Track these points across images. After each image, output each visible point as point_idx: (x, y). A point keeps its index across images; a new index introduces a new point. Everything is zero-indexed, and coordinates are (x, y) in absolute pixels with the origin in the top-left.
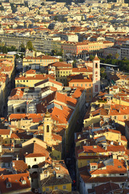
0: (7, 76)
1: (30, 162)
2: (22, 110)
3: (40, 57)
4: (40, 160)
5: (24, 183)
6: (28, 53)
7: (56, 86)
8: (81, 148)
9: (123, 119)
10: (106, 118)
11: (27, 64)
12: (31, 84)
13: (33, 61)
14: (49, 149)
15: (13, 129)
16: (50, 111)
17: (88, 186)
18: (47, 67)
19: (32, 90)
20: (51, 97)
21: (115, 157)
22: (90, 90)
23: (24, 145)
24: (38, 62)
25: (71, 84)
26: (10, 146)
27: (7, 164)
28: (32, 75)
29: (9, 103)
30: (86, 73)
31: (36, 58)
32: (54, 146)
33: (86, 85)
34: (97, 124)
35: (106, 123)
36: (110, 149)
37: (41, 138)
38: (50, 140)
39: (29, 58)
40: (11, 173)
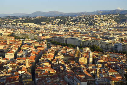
0: (18, 46)
1: (20, 72)
2: (21, 56)
3: (30, 41)
4: (23, 72)
5: (17, 79)
6: (26, 39)
7: (33, 49)
8: (36, 68)
9: (51, 59)
10: (46, 59)
11: (25, 43)
12: (25, 48)
13: (28, 42)
14: (27, 68)
15: (17, 63)
16: (30, 57)
17: (37, 79)
18: (31, 43)
19: (25, 50)
20: (31, 52)
21: (46, 70)
22: (43, 50)
23: (19, 67)
24: (29, 42)
25: (38, 49)
26: (15, 68)
27: (13, 73)
28: (26, 46)
29: (18, 55)
30: (43, 45)
31: (29, 41)
32: (29, 67)
33: (42, 49)
34: (43, 61)
35: (46, 60)
36: (45, 68)
37: (25, 65)
38: (27, 66)
39: (26, 41)
40: (14, 76)
